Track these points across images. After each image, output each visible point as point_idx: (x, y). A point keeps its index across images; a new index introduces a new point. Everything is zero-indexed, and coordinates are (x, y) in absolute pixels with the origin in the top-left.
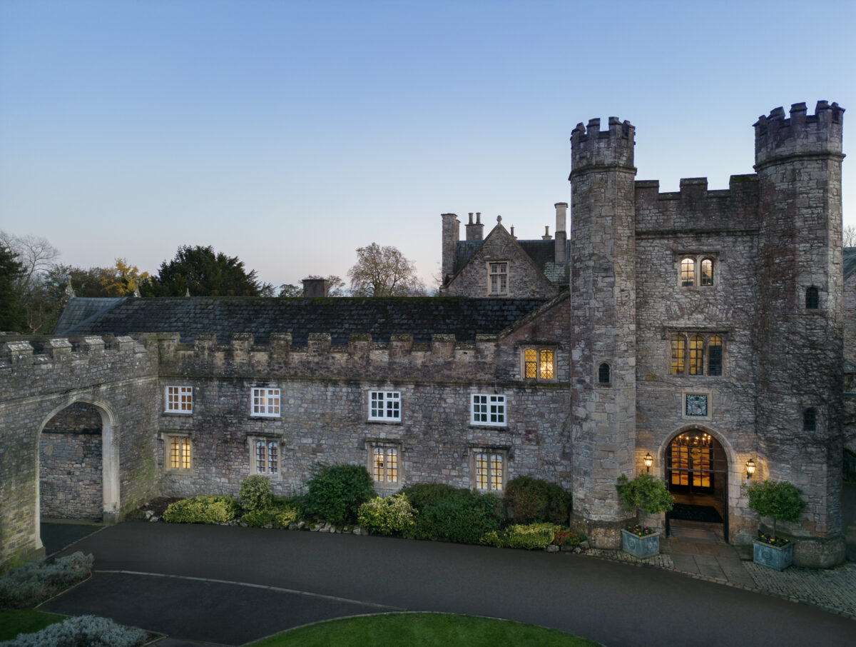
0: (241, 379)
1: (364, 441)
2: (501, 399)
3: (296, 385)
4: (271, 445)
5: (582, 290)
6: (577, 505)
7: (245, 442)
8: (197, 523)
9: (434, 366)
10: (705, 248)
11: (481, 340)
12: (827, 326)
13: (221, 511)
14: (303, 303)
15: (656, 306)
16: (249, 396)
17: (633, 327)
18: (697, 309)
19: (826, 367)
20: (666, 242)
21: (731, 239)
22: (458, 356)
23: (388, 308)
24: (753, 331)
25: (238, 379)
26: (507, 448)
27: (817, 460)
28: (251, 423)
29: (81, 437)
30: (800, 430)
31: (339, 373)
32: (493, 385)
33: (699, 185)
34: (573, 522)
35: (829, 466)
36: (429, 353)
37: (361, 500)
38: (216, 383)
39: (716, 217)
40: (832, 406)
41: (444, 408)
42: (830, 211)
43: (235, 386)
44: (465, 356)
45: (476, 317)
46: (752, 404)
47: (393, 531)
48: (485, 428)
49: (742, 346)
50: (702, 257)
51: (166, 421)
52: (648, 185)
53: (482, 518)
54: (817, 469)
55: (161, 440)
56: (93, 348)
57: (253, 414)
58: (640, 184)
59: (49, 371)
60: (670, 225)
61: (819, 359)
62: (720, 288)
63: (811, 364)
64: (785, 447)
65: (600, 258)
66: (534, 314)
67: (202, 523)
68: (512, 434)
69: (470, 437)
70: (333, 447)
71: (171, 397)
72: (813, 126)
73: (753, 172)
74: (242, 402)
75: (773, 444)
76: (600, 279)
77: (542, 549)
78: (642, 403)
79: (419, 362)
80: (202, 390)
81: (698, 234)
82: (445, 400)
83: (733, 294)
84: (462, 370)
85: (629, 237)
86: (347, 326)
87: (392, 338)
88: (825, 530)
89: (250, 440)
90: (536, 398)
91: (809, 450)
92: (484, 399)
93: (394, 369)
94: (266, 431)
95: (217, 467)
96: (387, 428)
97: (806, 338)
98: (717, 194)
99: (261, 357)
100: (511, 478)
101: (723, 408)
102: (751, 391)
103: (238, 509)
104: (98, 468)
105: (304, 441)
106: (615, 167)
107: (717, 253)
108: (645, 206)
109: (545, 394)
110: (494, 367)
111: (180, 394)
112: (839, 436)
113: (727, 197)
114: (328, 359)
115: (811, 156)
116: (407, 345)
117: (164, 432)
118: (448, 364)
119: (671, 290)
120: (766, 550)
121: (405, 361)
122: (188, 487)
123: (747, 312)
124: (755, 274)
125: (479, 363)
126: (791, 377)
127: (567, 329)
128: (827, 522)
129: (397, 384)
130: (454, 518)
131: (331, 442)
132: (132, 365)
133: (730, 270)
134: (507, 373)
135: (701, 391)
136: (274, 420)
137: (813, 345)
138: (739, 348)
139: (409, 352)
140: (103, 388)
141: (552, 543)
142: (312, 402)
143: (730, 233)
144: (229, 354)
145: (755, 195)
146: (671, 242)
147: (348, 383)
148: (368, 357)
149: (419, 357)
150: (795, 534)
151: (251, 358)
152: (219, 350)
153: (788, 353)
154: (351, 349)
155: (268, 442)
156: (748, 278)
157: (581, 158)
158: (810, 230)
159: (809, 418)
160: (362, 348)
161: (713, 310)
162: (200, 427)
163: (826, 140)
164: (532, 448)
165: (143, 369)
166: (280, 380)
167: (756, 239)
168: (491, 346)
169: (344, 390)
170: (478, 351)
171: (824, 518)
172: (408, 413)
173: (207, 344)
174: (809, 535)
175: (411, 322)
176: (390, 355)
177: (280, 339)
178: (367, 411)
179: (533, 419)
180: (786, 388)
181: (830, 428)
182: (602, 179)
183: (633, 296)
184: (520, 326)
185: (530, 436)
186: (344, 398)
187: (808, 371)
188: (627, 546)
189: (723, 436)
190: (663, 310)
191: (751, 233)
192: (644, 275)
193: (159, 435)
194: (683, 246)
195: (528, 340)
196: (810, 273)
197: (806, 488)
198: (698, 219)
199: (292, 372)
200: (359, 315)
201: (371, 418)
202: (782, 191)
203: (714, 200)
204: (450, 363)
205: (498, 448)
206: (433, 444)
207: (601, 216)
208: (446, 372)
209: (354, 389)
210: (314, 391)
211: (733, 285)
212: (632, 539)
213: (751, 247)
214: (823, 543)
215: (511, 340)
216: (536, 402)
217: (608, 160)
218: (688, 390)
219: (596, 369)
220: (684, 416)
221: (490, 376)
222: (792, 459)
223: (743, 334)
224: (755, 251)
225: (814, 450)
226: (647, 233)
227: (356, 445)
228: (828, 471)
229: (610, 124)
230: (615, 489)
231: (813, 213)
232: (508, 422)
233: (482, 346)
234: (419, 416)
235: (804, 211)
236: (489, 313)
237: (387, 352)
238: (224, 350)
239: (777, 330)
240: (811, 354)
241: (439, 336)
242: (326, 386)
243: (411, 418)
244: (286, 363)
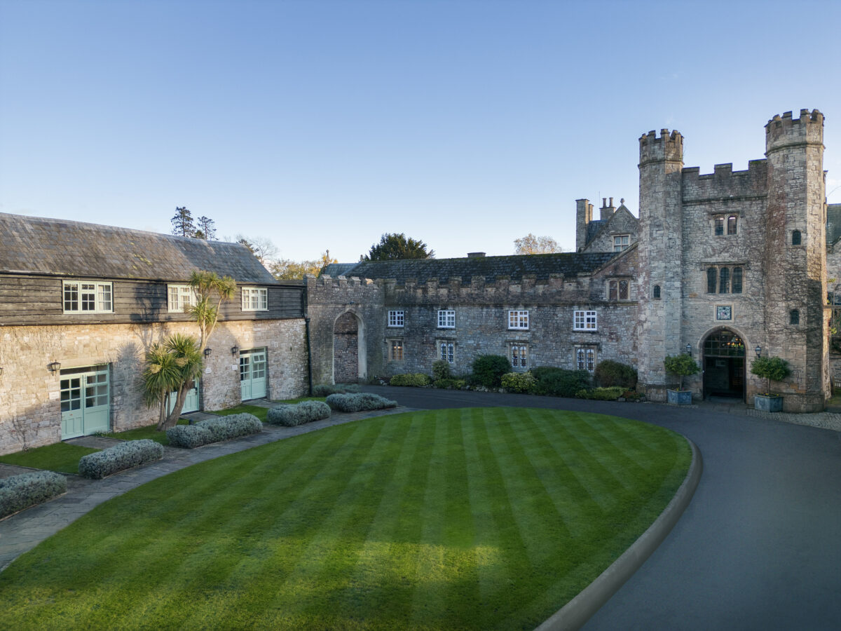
0: (432, 305)
1: (506, 341)
2: (593, 314)
3: (464, 308)
4: (449, 345)
5: (644, 240)
6: (640, 377)
7: (434, 344)
8: (408, 386)
9: (550, 294)
10: (730, 210)
11: (581, 276)
12: (806, 255)
13: (422, 379)
14: (468, 261)
15: (697, 248)
16: (436, 316)
17: (678, 262)
18: (725, 250)
19: (806, 282)
20: (704, 207)
21: (748, 203)
22: (565, 287)
23: (523, 261)
24: (763, 263)
25: (429, 305)
26: (597, 344)
27: (799, 343)
28: (437, 331)
29: (346, 336)
30: (788, 323)
31: (490, 300)
32: (588, 304)
33: (726, 168)
34: (638, 387)
35: (808, 347)
36: (546, 286)
37: (502, 373)
38: (417, 308)
39: (738, 188)
40: (811, 307)
41: (557, 320)
42: (808, 180)
43: (428, 310)
44: (570, 287)
45: (583, 265)
46: (762, 311)
47: (522, 390)
48: (583, 332)
49: (755, 273)
50: (728, 215)
51: (389, 331)
52: (692, 170)
53: (577, 381)
54: (799, 349)
55: (386, 343)
56: (356, 283)
57: (439, 326)
58: (687, 170)
59: (339, 292)
60: (706, 196)
61: (801, 277)
62: (740, 235)
63: (795, 281)
64: (779, 336)
65: (655, 218)
66: (616, 258)
67: (411, 386)
68: (600, 335)
69: (573, 338)
70: (487, 346)
71: (391, 317)
72: (797, 126)
73: (764, 157)
74: (432, 319)
75: (773, 335)
76: (654, 232)
77: (614, 400)
78: (687, 312)
79: (540, 292)
80: (410, 313)
81: (726, 200)
82: (557, 315)
83: (749, 239)
84: (568, 296)
85: (675, 205)
86: (496, 274)
87: (524, 277)
88: (805, 388)
89: (438, 342)
90: (616, 312)
91: (794, 336)
92: (582, 314)
93: (524, 297)
94: (447, 336)
95: (418, 359)
96: (520, 333)
97: (792, 264)
98: (741, 175)
99: (444, 291)
100: (600, 362)
101: (742, 314)
102: (761, 302)
103: (431, 381)
104: (355, 354)
105: (469, 342)
106: (664, 160)
107: (738, 212)
108: (689, 184)
109: (622, 309)
110: (589, 293)
111: (397, 315)
112: (818, 328)
113: (745, 175)
114: (483, 291)
115: (794, 145)
116: (533, 281)
117: (388, 338)
118: (559, 293)
119: (707, 238)
120: (762, 399)
121: (532, 291)
122: (401, 370)
123: (759, 251)
124: (765, 225)
125: (579, 291)
126: (782, 290)
127: (636, 267)
128: (807, 384)
129: (526, 306)
130: (559, 381)
131: (485, 342)
132: (373, 296)
133: (747, 223)
134: (597, 296)
135: (727, 303)
136: (452, 329)
137: (796, 268)
138: (754, 274)
139: (534, 285)
140: (360, 306)
141: (621, 397)
142: (474, 318)
143: (747, 199)
144: (425, 290)
145: (764, 173)
146: (707, 207)
147: (496, 306)
148: (508, 289)
149: (540, 288)
150: (784, 391)
151: (438, 292)
152: (419, 288)
153: (781, 274)
154: (497, 285)
155: (448, 343)
156: (760, 228)
157: (644, 156)
158: (795, 193)
159: (794, 315)
160: (504, 285)
161: (736, 250)
162: (408, 335)
163: (806, 135)
164: (614, 343)
165: (377, 299)
166: (455, 305)
167: (765, 202)
168: (587, 280)
169: (493, 310)
170: (579, 283)
171: (804, 381)
172: (533, 324)
173: (412, 285)
174: (794, 392)
175: (538, 269)
176: (522, 288)
177: (455, 280)
178: (508, 323)
179: (615, 325)
180: (780, 297)
181: (809, 322)
182: (656, 169)
183: (679, 242)
184: (606, 267)
185: (612, 336)
186: (493, 315)
187: (793, 286)
188: (670, 398)
189: (742, 333)
190: (701, 251)
191: (762, 198)
192: (689, 229)
193: (385, 340)
194: (715, 209)
195: (612, 274)
196: (795, 221)
197: (792, 361)
198: (726, 191)
199: (462, 300)
200: (504, 267)
201: (510, 328)
202: (777, 170)
203: (737, 177)
204: (560, 291)
205: (591, 344)
206: (549, 342)
207: (655, 192)
208: (558, 297)
209: (499, 310)
210: (475, 311)
211: (750, 233)
212: (673, 394)
213: (762, 207)
214: (803, 397)
215: (601, 275)
216: (616, 315)
217: (660, 157)
218: (718, 303)
219: (652, 289)
220: (715, 320)
221: (586, 299)
222: (783, 343)
223: (756, 265)
224: (765, 210)
225: (797, 336)
226: (691, 201)
227: (501, 344)
228: (807, 350)
229: (661, 134)
230: (663, 364)
231: (796, 183)
232: (598, 327)
233: (581, 280)
234: (540, 326)
235: (790, 182)
236: (592, 262)
237: (520, 286)
238: (422, 288)
239: (775, 260)
240: (795, 274)
241: (553, 275)
242: (482, 309)
243: (535, 326)
244: (458, 295)
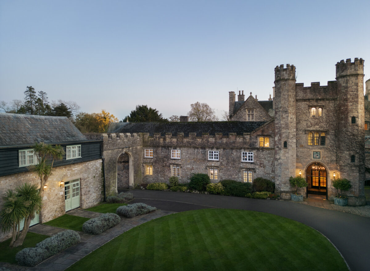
0: (168, 147)
1: (207, 166)
2: (252, 153)
3: (185, 149)
4: (177, 167)
5: (278, 118)
6: (276, 186)
7: (169, 167)
8: (156, 190)
9: (229, 143)
10: (319, 104)
11: (245, 135)
12: (358, 129)
13: (164, 186)
14: (185, 124)
15: (303, 123)
16: (171, 152)
17: (295, 130)
18: (317, 124)
19: (358, 142)
20: (306, 103)
21: (328, 101)
22: (237, 140)
23: (213, 125)
24: (335, 131)
25: (167, 147)
26: (253, 169)
27: (355, 172)
28: (171, 160)
29: (122, 163)
30: (350, 162)
31: (199, 145)
32: (249, 149)
33: (317, 84)
34: (275, 192)
35: (360, 174)
36: (228, 139)
37: (207, 184)
38: (161, 148)
39: (323, 94)
40: (360, 154)
41: (233, 156)
42: (359, 93)
43: (166, 149)
44: (240, 140)
45: (243, 128)
46: (335, 154)
47: (217, 193)
48: (246, 163)
49: (332, 136)
50: (318, 107)
51: (145, 160)
52: (300, 84)
53: (246, 189)
54: (355, 174)
55: (143, 166)
56: (128, 136)
57: (172, 158)
58: (297, 84)
59: (120, 142)
60: (307, 97)
61: (356, 140)
62: (324, 117)
63: (353, 141)
64: (345, 168)
65: (284, 108)
66: (263, 126)
67: (158, 190)
68: (255, 164)
69: (241, 165)
70: (197, 168)
71: (146, 153)
72: (353, 66)
73: (335, 80)
74: (168, 154)
75: (342, 167)
76: (284, 115)
77: (265, 199)
78: (298, 154)
79: (225, 141)
80: (156, 150)
81: (317, 100)
82: (233, 154)
83: (329, 119)
84: (239, 144)
85: (293, 101)
86: (200, 131)
87: (216, 134)
88: (358, 194)
89: (171, 166)
90: (263, 153)
91: (353, 168)
92: (246, 154)
93: (216, 144)
94: (176, 163)
95: (160, 174)
96: (214, 163)
97: (351, 133)
98: (324, 87)
99: (174, 140)
100: (255, 178)
101: (326, 156)
102: (335, 150)
103: (169, 187)
104: (128, 173)
105: (188, 166)
106: (289, 79)
107: (323, 106)
108: (299, 91)
109: (266, 152)
110: (249, 143)
111: (149, 151)
112: (363, 164)
113: (326, 88)
114: (195, 140)
115: (352, 75)
116: (221, 136)
117: (144, 163)
118: (234, 142)
119: (308, 118)
120: (338, 200)
121: (220, 141)
122: (151, 180)
123: (333, 125)
124: (336, 113)
125: (244, 142)
126: (347, 145)
127: (274, 131)
128: (359, 192)
129: (217, 149)
130: (237, 189)
131: (196, 167)
132: (137, 142)
133: (328, 111)
134: (254, 145)
135: (318, 150)
136: (179, 159)
137: (354, 135)
138: (331, 136)
139: (221, 138)
140: (131, 148)
141: (268, 197)
142: (191, 154)
143: (327, 100)
144: (165, 139)
145: (336, 87)
146: (308, 103)
147: (202, 148)
148: (208, 140)
149: (225, 140)
150: (348, 195)
151: (171, 140)
152: (161, 138)
153: (346, 138)
154: (202, 138)
155: (177, 166)
156: (333, 114)
157: (278, 77)
158: (353, 98)
159: (353, 158)
160: (206, 137)
161: (322, 124)
162: (155, 162)
163: (358, 70)
164: (262, 169)
165: (139, 144)
166: (180, 147)
167: (336, 101)
168: (248, 136)
169: (200, 150)
170: (244, 138)
171: (358, 190)
172: (221, 158)
173: (158, 136)
174: (353, 196)
175: (221, 129)
176: (215, 139)
177: (180, 134)
178: (208, 157)
179: (262, 160)
180: (345, 149)
181: (360, 162)
182: (284, 83)
183: (295, 120)
184: (258, 130)
185: (261, 165)
186: (201, 153)
187: (352, 143)
188: (293, 199)
189: (326, 165)
190: (305, 124)
191: (335, 100)
192: (299, 113)
193: (143, 164)
194: (312, 104)
195: (261, 134)
196: (353, 112)
197: (352, 181)
198: (317, 95)
199: (184, 145)
200: (204, 127)
201: (209, 159)
202: (343, 86)
203: (322, 89)
204: (235, 142)
205: (251, 169)
206: (229, 167)
207: (284, 95)
208: (233, 145)
209: (204, 150)
210: (191, 151)
211: (329, 116)
212: (294, 196)
213: (335, 104)
214: (357, 198)
215: (255, 134)
216: (263, 155)
217: (286, 78)
218: (314, 150)
219: (283, 143)
220: (312, 159)
221: (248, 146)
222: (347, 172)
223: (332, 132)
224: (336, 105)
225: (354, 168)
226: (300, 100)
227: (204, 168)
228: (359, 175)
229: (287, 66)
230: (289, 181)
231: (353, 93)
232: (254, 160)
233: (245, 136)
234: (225, 159)
235: (350, 93)
236: (248, 126)
237: (214, 138)
238: (163, 138)
239: (342, 131)
240: (353, 138)
241: (231, 133)
242: (195, 149)
244: (182, 142)
